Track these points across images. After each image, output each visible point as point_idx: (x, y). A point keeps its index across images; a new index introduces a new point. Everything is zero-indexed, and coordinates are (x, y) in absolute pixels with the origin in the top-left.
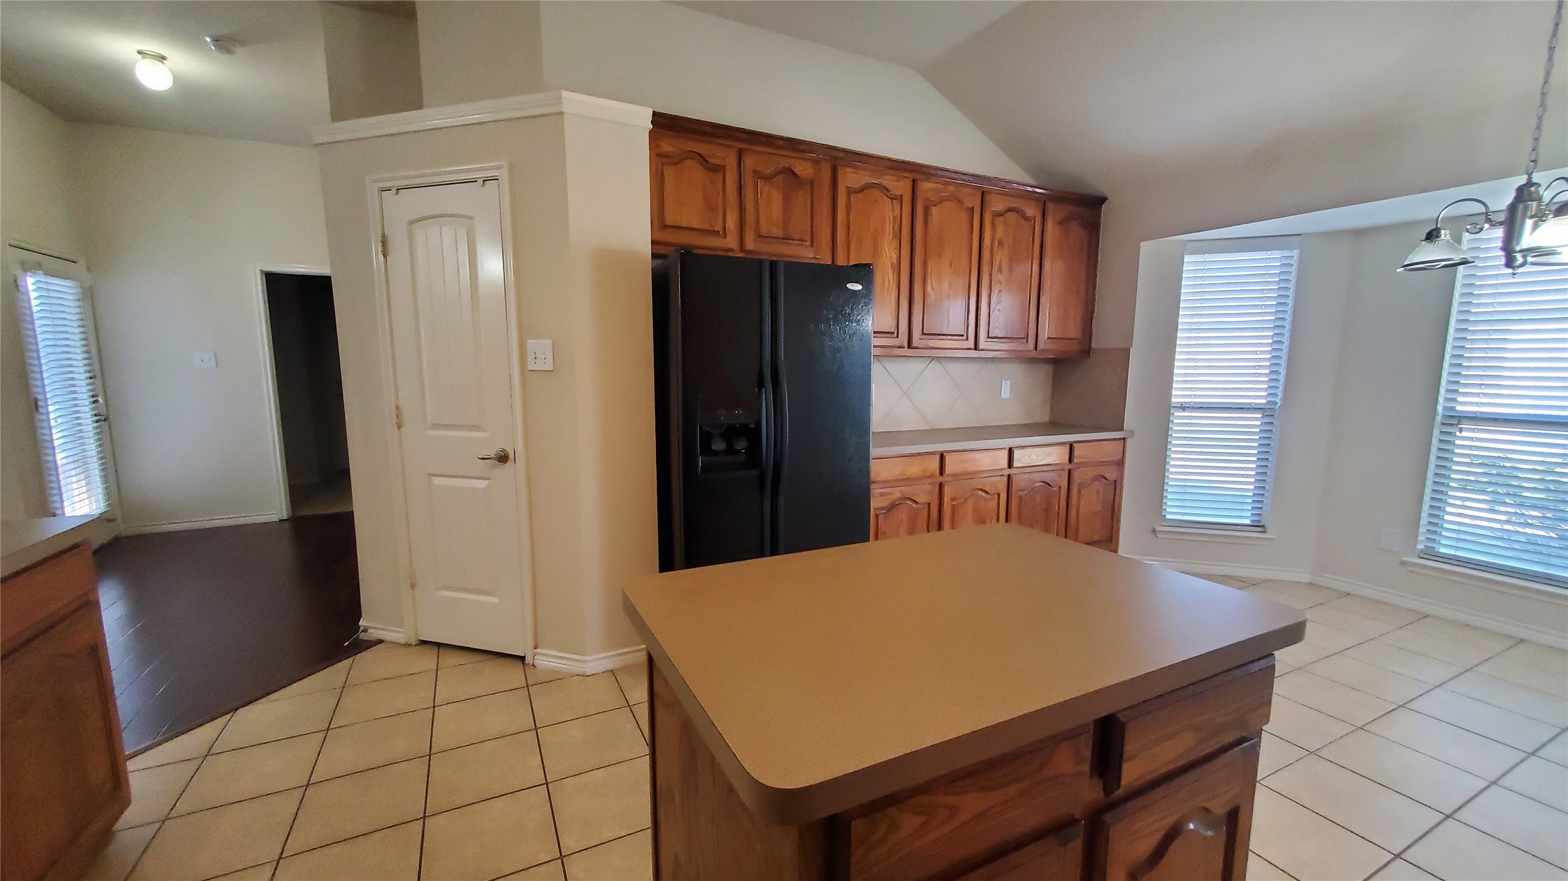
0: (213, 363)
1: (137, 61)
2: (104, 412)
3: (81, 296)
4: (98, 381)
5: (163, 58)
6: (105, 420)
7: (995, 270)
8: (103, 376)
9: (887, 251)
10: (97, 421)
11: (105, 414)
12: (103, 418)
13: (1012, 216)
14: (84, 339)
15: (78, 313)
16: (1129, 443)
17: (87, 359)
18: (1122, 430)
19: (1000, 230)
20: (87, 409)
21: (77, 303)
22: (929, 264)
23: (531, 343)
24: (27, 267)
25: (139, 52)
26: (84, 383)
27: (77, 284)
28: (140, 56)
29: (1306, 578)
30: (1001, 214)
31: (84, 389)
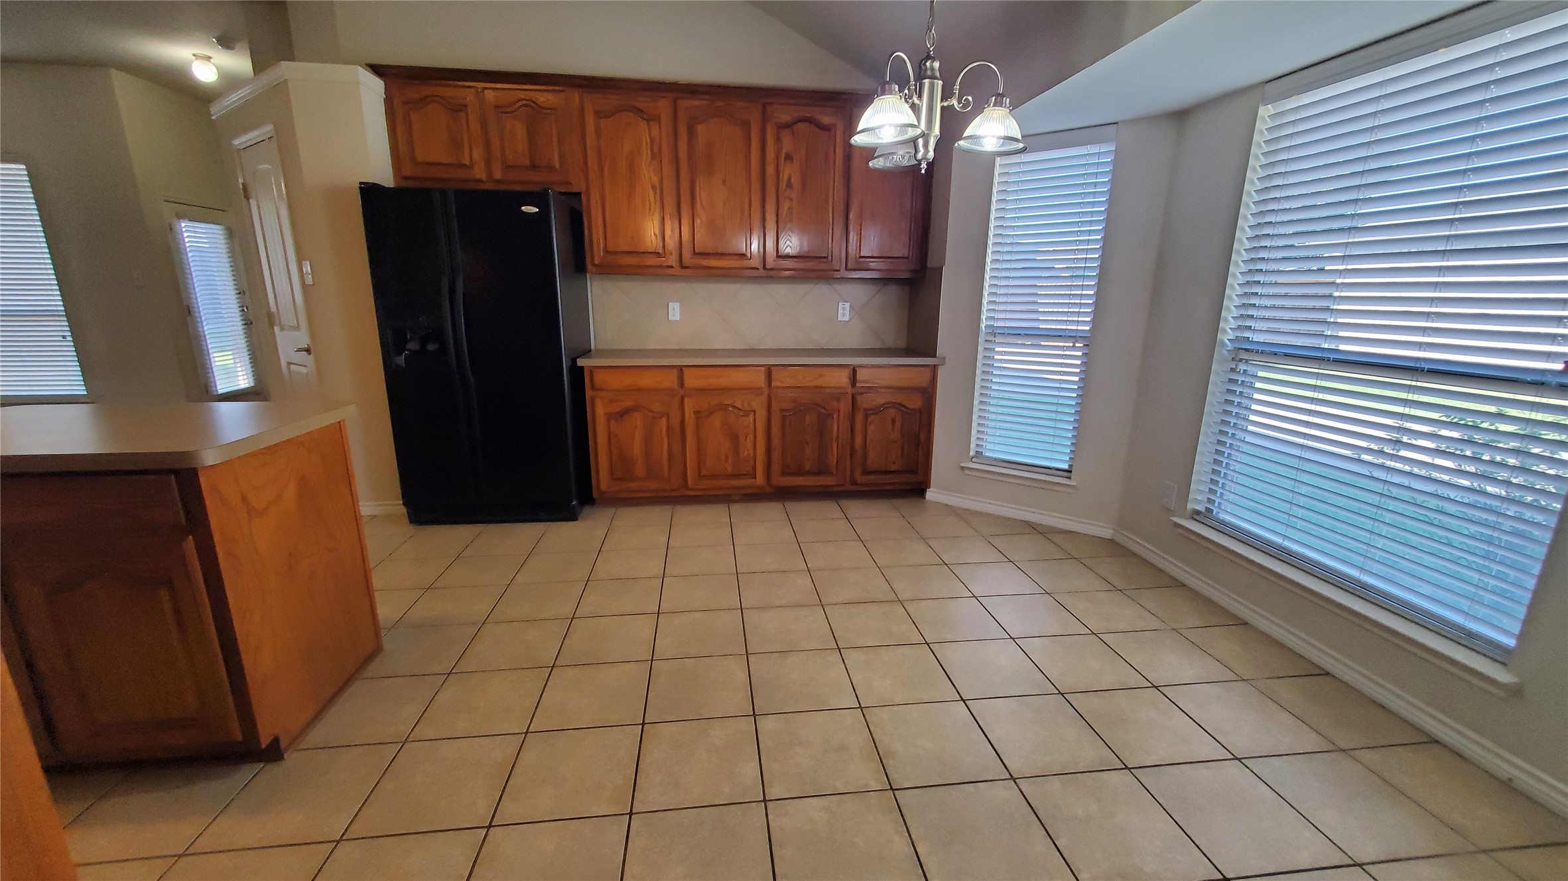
1: (193, 61)
3: (225, 236)
4: (247, 295)
5: (209, 58)
6: (250, 324)
7: (783, 185)
9: (646, 172)
10: (244, 325)
12: (248, 322)
13: (801, 126)
15: (226, 248)
16: (941, 372)
17: (235, 280)
18: (935, 356)
19: (787, 146)
21: (225, 241)
22: (697, 184)
23: (303, 263)
24: (181, 216)
25: (194, 55)
26: (234, 297)
28: (194, 57)
29: (1107, 533)
30: (787, 126)
31: (235, 302)
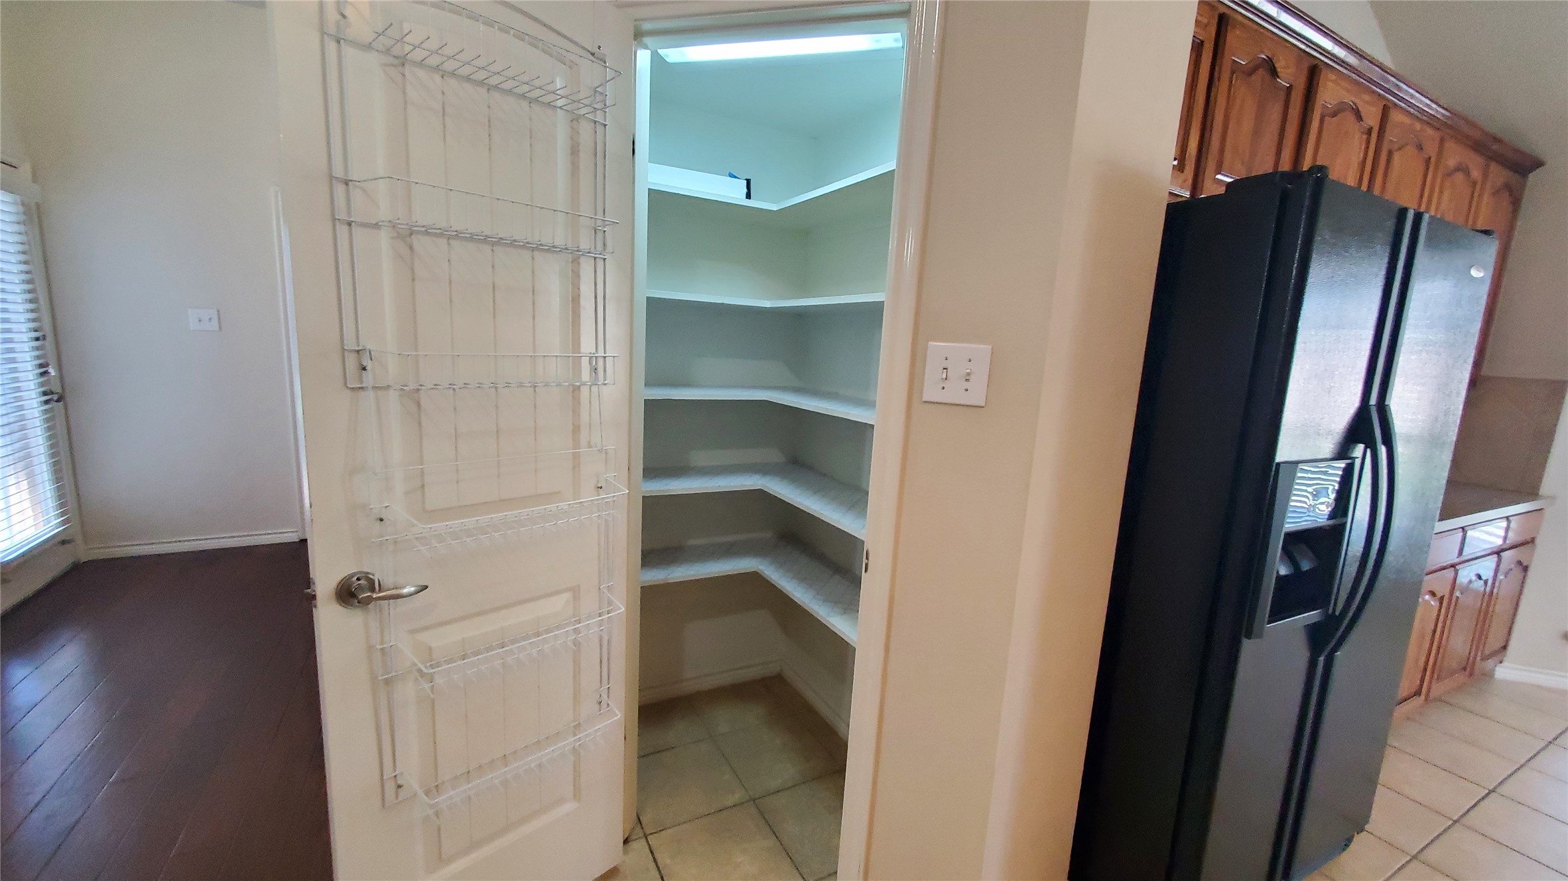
0: (215, 322)
2: (57, 388)
3: (23, 218)
4: (49, 343)
6: (58, 401)
8: (56, 335)
10: (46, 402)
11: (59, 390)
12: (55, 397)
14: (29, 282)
15: (17, 243)
17: (32, 311)
20: (32, 385)
21: (16, 228)
23: (937, 348)
26: (26, 347)
27: (18, 198)
31: (28, 357)
